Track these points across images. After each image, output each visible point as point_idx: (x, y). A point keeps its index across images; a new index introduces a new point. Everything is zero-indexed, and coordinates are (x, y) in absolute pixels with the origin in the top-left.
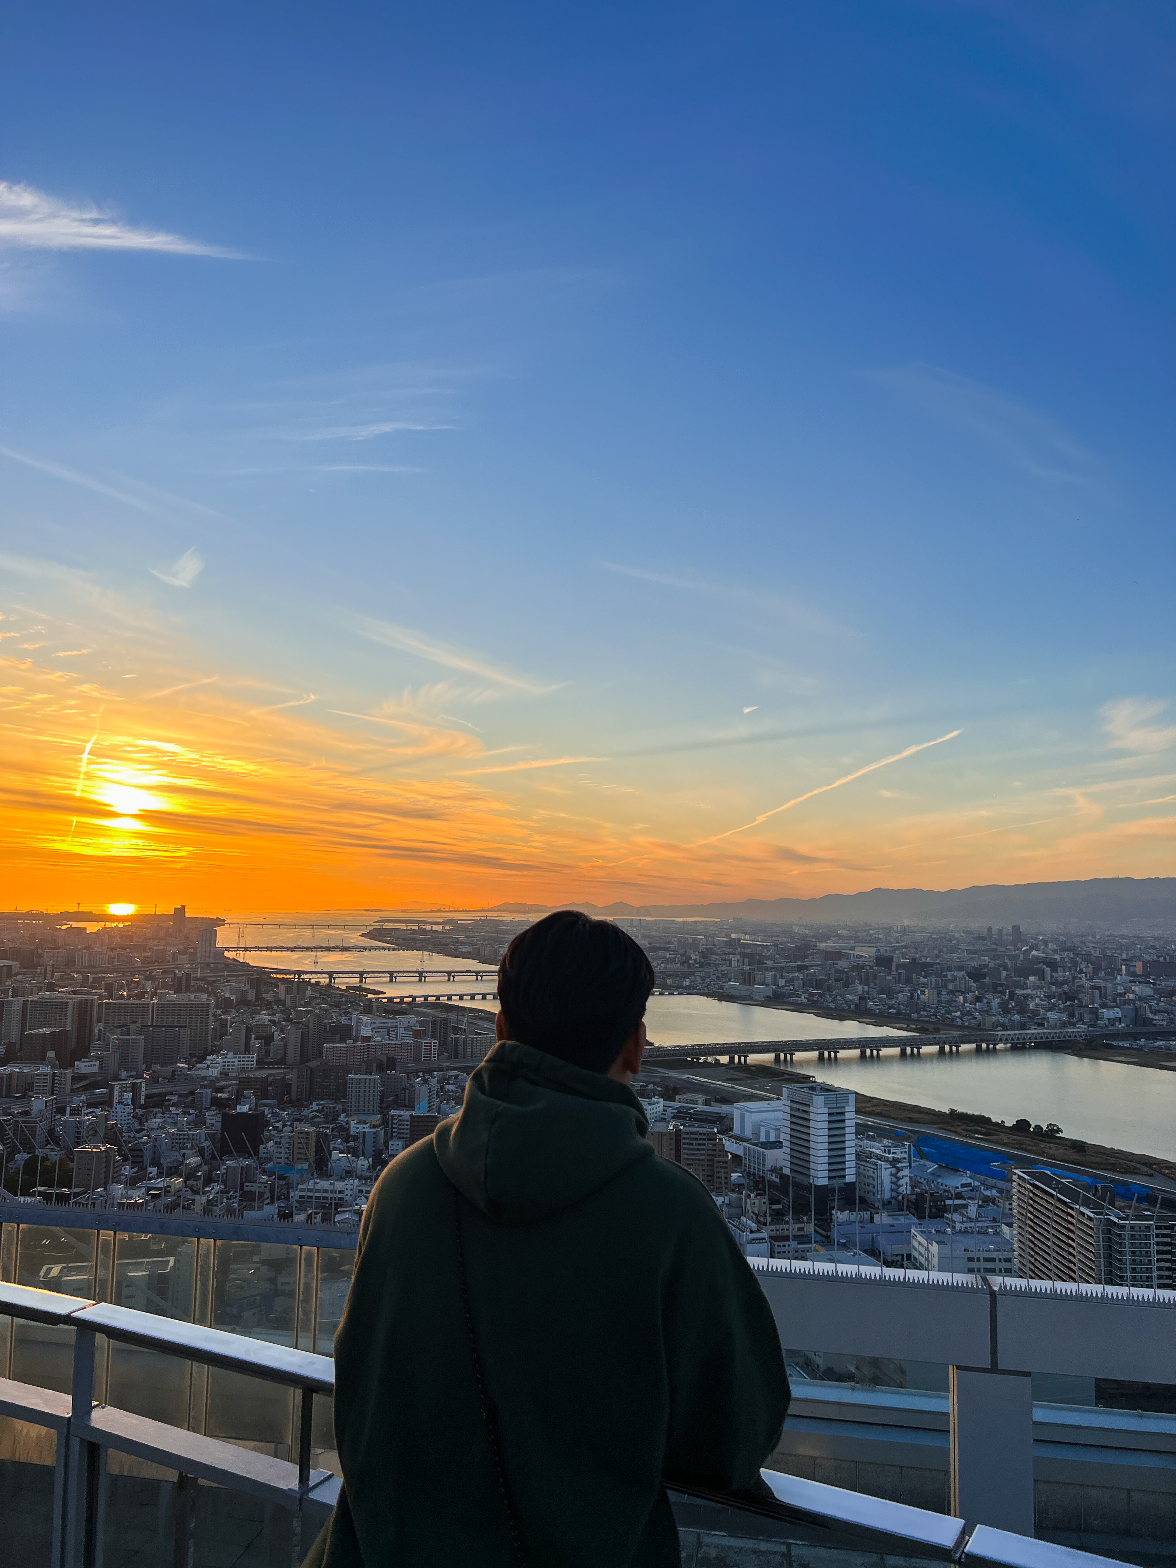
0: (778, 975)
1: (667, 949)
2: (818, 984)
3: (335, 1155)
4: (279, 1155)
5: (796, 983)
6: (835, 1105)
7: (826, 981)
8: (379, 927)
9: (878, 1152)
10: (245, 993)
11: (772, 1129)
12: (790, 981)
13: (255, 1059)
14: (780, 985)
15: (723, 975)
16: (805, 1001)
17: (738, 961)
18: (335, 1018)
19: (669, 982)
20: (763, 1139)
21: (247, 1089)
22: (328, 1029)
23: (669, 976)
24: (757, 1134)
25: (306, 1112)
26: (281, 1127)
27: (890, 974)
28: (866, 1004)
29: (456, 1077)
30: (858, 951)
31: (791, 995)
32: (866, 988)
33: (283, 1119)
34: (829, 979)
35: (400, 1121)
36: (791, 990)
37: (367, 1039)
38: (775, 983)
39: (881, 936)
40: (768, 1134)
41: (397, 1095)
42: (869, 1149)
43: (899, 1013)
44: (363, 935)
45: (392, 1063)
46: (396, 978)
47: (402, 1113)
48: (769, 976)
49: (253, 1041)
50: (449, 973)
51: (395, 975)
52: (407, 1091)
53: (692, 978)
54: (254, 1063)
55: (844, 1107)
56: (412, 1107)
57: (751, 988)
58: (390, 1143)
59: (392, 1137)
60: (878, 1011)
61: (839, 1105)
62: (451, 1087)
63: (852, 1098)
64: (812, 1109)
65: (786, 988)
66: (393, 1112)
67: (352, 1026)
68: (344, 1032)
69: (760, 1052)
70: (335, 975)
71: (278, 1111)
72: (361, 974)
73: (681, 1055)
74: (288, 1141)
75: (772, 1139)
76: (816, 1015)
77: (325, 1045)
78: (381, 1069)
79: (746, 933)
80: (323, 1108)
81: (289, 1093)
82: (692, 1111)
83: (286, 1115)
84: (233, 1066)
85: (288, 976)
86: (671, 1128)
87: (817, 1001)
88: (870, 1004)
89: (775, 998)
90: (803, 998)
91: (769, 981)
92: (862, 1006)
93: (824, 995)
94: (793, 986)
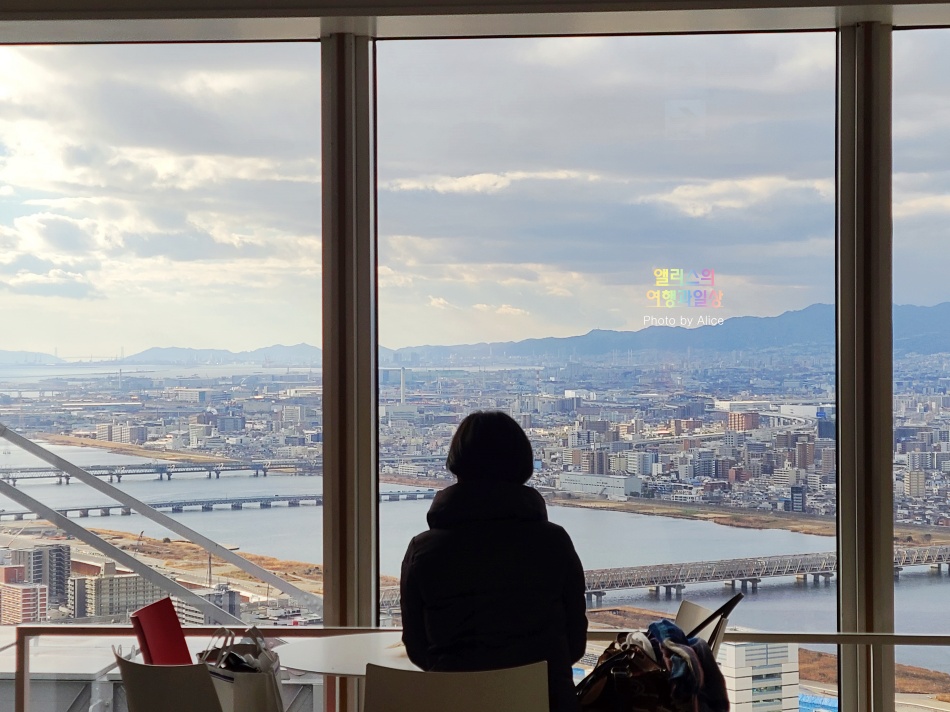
0: (650, 456)
2: (720, 470)
5: (682, 469)
7: (732, 463)
14: (654, 473)
15: (554, 460)
16: (698, 500)
17: (579, 436)
28: (804, 500)
30: (786, 410)
31: (672, 490)
32: (803, 472)
34: (739, 460)
36: (673, 481)
38: (645, 470)
48: (633, 459)
57: (604, 480)
60: (823, 510)
65: (664, 478)
76: (718, 521)
87: (719, 498)
88: (810, 501)
89: (645, 496)
90: (696, 493)
91: (633, 467)
92: (797, 506)
93: (730, 487)
94: (677, 473)
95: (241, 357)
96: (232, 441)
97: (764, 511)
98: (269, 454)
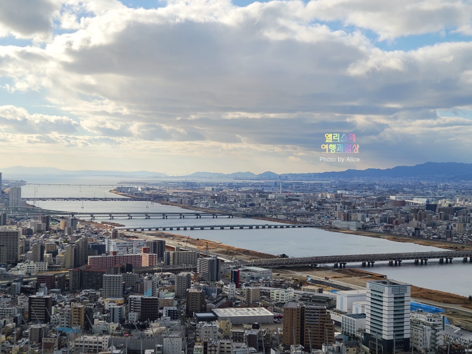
0: (365, 215)
1: (298, 200)
2: (390, 221)
3: (96, 321)
4: (63, 321)
5: (376, 220)
6: (398, 293)
7: (395, 219)
8: (121, 186)
9: (424, 320)
10: (39, 225)
11: (360, 306)
12: (372, 219)
13: (47, 265)
14: (367, 221)
15: (332, 215)
16: (382, 231)
17: (341, 207)
18: (95, 240)
19: (298, 219)
20: (354, 312)
21: (43, 283)
22: (91, 247)
23: (298, 216)
24: (350, 309)
25: (78, 296)
26: (63, 305)
27: (435, 214)
28: (419, 232)
29: (169, 276)
30: (415, 201)
31: (372, 227)
32: (420, 223)
33: (64, 300)
34: (397, 217)
35: (135, 301)
36: (373, 224)
37: (115, 253)
38: (363, 220)
39: (430, 191)
40: (357, 309)
41: (133, 286)
42: (418, 319)
43: (439, 238)
44: (111, 191)
45: (129, 268)
46: (131, 217)
47: (136, 296)
48: (359, 216)
49: (45, 254)
50: (164, 214)
51: (131, 215)
52: (139, 284)
53: (313, 217)
54: (47, 267)
55: (404, 294)
56: (142, 293)
57: (349, 223)
58: (129, 314)
59: (130, 311)
60: (426, 237)
61: (401, 293)
62: (165, 282)
63: (409, 289)
64: (384, 295)
65: (370, 223)
66: (131, 296)
67: (105, 245)
68: (101, 249)
69: (353, 261)
70: (94, 215)
71: (61, 295)
72: (110, 214)
73: (305, 263)
74: (68, 313)
75: (360, 312)
76: (388, 239)
77: (89, 257)
78: (123, 270)
79: (346, 190)
80: (88, 294)
81: (68, 285)
82: (311, 296)
83: (67, 298)
84: (33, 269)
85: (65, 216)
86: (299, 306)
87: (389, 231)
88: (422, 233)
89: (363, 229)
90: (381, 229)
91: (359, 218)
92: (417, 234)
93: (393, 227)
94: (375, 221)
95: (227, 176)
96: (222, 205)
97: (405, 236)
98: (234, 210)
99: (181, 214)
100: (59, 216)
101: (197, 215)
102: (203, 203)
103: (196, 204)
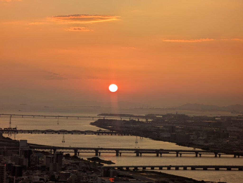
8: (102, 119)
10: (20, 161)
44: (92, 124)
46: (120, 153)
51: (120, 151)
70: (79, 151)
72: (97, 150)
99: (177, 152)
100: (40, 150)
101: (197, 152)
102: (201, 139)
103: (193, 140)
